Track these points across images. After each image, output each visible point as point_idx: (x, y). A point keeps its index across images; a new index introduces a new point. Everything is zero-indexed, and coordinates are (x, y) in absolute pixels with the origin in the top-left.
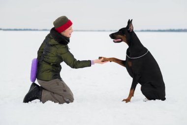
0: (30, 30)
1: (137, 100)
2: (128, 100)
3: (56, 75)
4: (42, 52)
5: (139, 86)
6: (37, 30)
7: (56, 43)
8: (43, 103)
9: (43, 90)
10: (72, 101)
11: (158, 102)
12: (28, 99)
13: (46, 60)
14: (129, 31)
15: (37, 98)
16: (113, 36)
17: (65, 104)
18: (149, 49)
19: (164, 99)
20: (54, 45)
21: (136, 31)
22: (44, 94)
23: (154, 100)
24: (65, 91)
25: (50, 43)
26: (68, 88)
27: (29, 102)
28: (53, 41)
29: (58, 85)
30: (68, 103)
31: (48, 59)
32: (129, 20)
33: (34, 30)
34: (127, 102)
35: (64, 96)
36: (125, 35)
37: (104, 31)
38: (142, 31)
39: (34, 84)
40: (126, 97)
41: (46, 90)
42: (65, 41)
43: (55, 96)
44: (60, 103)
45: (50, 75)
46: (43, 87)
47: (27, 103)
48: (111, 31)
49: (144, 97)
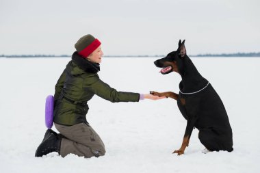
0: (44, 56)
1: (194, 152)
2: (180, 152)
3: (81, 118)
4: (62, 87)
5: (196, 132)
6: (53, 56)
7: (81, 71)
8: (63, 156)
9: (63, 139)
10: (103, 154)
11: (223, 153)
12: (42, 151)
13: (67, 96)
14: (180, 56)
15: (55, 150)
16: (159, 63)
17: (94, 158)
18: (211, 81)
19: (230, 150)
20: (78, 75)
21: (191, 56)
22: (64, 144)
24: (93, 140)
25: (73, 73)
26: (98, 135)
27: (44, 156)
28: (77, 70)
29: (84, 132)
30: (97, 156)
31: (70, 94)
32: (180, 41)
33: (50, 56)
34: (179, 155)
35: (91, 147)
36: (175, 62)
37: (147, 56)
38: (200, 56)
39: (50, 131)
40: (178, 147)
41: (66, 138)
42: (93, 68)
43: (80, 146)
44: (86, 157)
45: (73, 117)
46: (63, 134)
47: (40, 158)
48: (157, 56)
49: (203, 147)
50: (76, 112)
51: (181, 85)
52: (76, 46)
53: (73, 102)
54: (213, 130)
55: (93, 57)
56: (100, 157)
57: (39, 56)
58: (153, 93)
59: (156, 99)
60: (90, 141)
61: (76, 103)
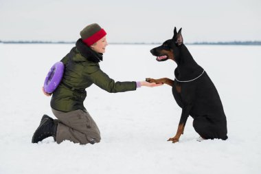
0: (41, 42)
1: (189, 140)
2: (175, 140)
5: (190, 120)
6: (50, 43)
8: (59, 143)
9: (59, 124)
10: (98, 141)
11: (217, 142)
14: (177, 44)
16: (155, 52)
17: (89, 145)
18: (206, 69)
19: (225, 138)
20: (80, 62)
21: (187, 44)
23: (212, 139)
24: (89, 127)
25: (74, 59)
26: (94, 123)
28: (79, 57)
30: (92, 143)
32: (175, 28)
33: (47, 43)
34: (174, 142)
36: (172, 50)
37: (143, 44)
38: (196, 44)
40: (173, 136)
44: (81, 143)
48: (153, 44)
49: (198, 135)
50: (73, 99)
51: (176, 72)
52: (82, 34)
53: (70, 88)
54: (207, 119)
55: (97, 47)
56: (96, 144)
57: (36, 42)
58: (149, 80)
59: (152, 86)
60: (85, 128)
61: (73, 89)
